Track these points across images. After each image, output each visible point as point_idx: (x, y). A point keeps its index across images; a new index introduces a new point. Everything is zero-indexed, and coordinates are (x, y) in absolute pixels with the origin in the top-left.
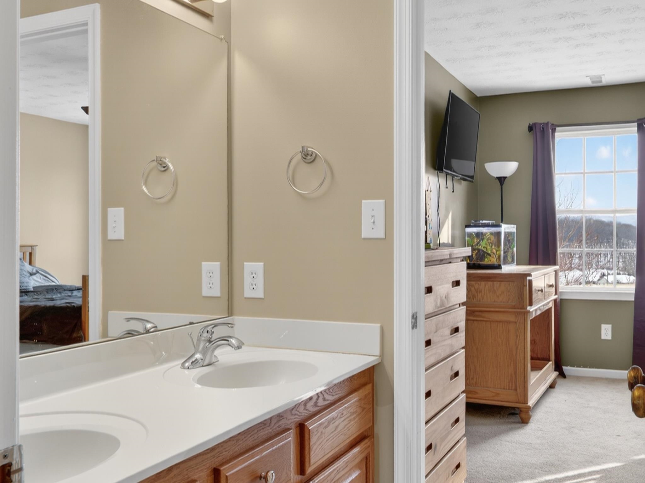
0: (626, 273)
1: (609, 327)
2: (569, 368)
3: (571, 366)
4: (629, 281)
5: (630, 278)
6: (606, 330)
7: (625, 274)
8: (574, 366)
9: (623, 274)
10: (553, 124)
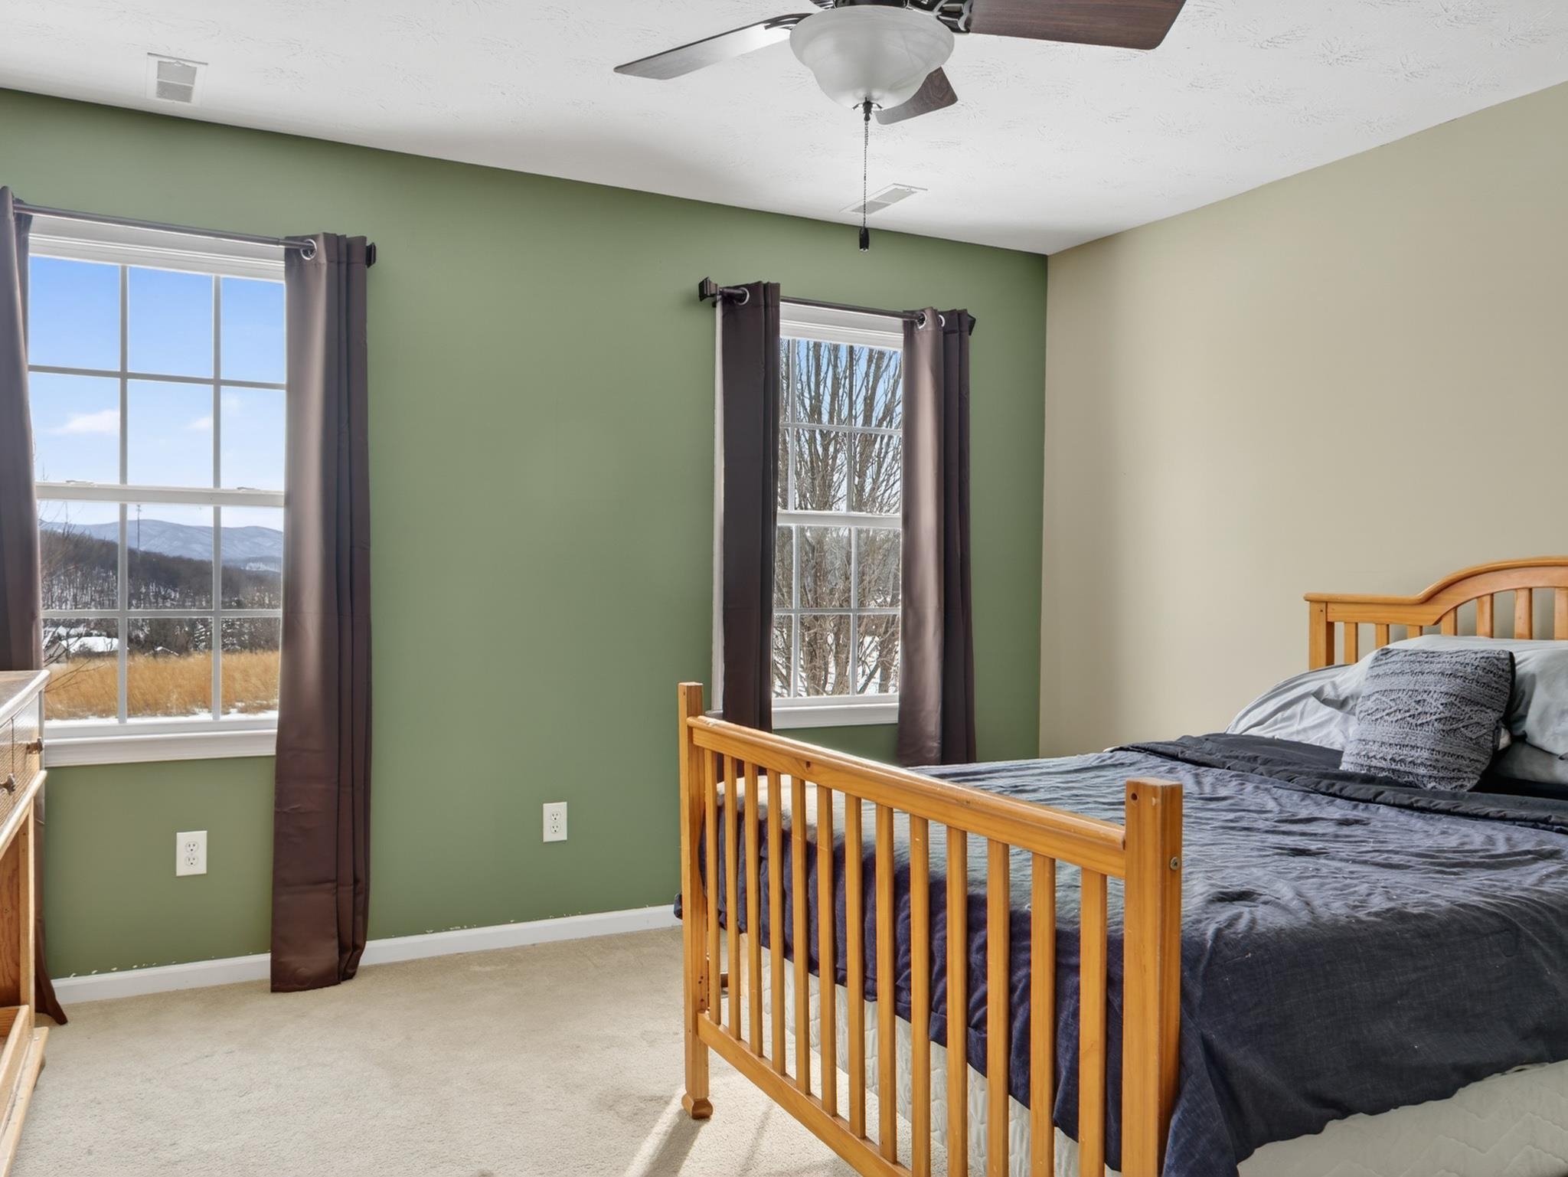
0: (105, 633)
1: (200, 837)
2: (72, 981)
3: (80, 973)
4: (111, 647)
5: (111, 643)
6: (191, 846)
7: (101, 635)
8: (88, 973)
9: (97, 635)
10: (19, 201)
